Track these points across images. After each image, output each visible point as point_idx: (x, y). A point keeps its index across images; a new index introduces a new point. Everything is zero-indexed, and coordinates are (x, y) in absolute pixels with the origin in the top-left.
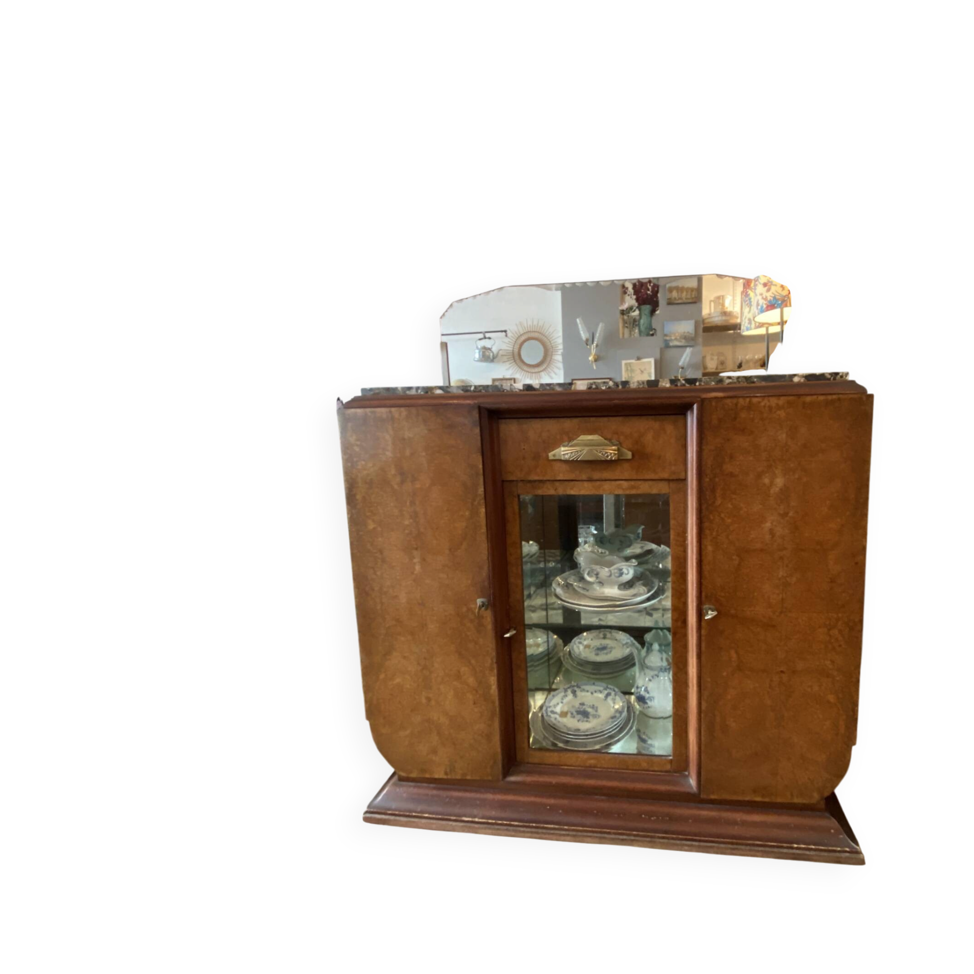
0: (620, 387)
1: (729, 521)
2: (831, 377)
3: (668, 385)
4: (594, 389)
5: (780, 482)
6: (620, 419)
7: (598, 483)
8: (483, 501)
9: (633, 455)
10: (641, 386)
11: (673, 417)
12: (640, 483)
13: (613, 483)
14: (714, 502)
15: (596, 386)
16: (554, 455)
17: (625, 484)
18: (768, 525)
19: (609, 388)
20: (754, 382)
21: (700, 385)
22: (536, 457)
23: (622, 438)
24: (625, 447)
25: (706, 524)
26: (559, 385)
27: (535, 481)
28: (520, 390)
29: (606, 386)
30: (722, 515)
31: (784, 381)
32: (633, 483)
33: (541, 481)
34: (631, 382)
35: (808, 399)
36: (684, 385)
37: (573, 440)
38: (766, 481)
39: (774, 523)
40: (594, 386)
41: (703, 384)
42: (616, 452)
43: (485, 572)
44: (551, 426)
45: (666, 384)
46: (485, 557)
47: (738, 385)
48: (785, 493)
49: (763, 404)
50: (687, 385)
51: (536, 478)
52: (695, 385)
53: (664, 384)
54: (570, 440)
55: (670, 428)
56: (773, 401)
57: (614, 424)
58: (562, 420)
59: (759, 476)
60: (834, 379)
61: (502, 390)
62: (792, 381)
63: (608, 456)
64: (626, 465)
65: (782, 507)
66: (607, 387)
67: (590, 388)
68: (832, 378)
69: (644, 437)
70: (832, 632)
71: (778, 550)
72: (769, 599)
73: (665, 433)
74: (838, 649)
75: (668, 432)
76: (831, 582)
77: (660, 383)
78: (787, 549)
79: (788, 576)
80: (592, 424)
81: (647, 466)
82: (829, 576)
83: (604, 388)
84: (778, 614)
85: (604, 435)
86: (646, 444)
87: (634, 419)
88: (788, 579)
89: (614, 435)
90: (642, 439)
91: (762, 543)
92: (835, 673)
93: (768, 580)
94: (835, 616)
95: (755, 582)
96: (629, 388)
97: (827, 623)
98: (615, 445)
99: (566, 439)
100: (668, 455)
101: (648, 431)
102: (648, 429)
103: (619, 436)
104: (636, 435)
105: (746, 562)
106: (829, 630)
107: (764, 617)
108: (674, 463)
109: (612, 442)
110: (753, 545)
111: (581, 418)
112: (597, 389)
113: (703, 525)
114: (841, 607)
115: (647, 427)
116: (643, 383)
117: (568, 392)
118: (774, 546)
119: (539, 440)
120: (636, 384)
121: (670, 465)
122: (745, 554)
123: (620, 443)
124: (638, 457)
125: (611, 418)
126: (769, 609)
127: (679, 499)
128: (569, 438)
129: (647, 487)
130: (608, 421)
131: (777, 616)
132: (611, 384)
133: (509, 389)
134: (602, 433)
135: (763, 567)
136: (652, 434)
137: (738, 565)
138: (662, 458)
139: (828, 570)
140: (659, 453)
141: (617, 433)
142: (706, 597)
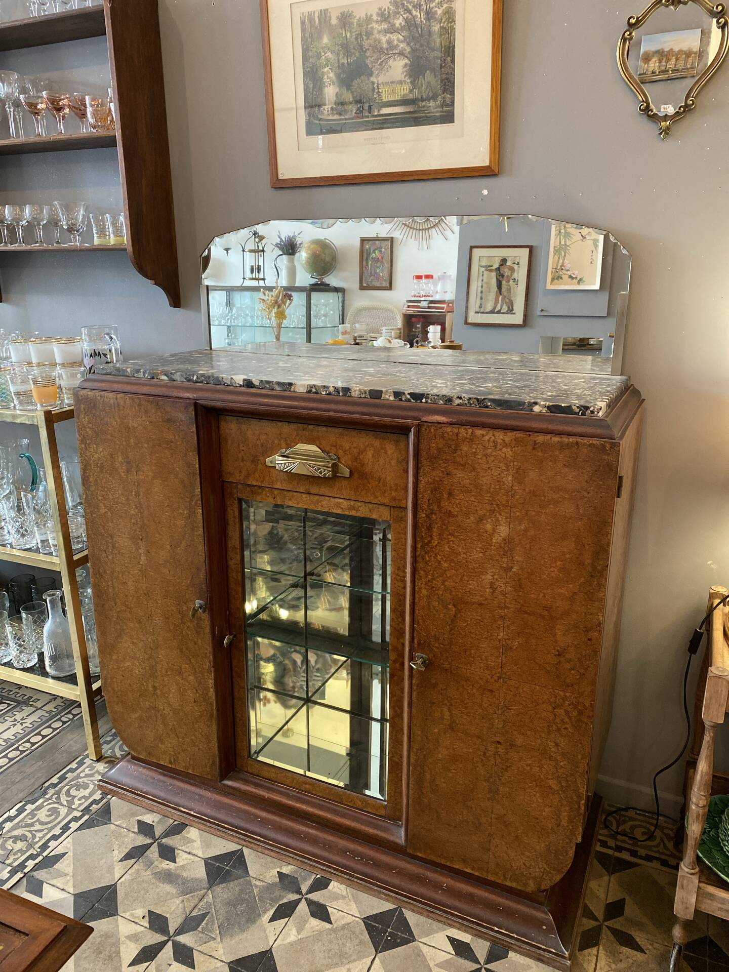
0: (341, 394)
1: (446, 565)
2: (580, 411)
3: (392, 398)
4: (313, 393)
5: (503, 530)
6: (340, 430)
7: (317, 498)
8: (200, 502)
9: (351, 473)
10: (363, 396)
11: (395, 437)
12: (359, 504)
13: (332, 499)
14: (429, 542)
15: (316, 389)
16: (271, 462)
17: (345, 504)
18: (489, 577)
19: (330, 394)
20: (487, 407)
21: (426, 402)
22: (255, 460)
23: (340, 453)
24: (343, 462)
25: (420, 565)
26: (279, 383)
27: (254, 486)
28: (241, 386)
30: (439, 558)
31: (521, 410)
32: (352, 503)
33: (260, 487)
34: (353, 390)
35: (540, 438)
36: (409, 400)
37: (291, 447)
38: (489, 527)
39: (496, 577)
40: (314, 390)
41: (429, 401)
42: (330, 469)
43: (202, 575)
44: (269, 430)
45: (389, 396)
46: (202, 559)
47: (467, 409)
48: (508, 546)
49: (487, 438)
50: (412, 401)
51: (254, 483)
52: (421, 402)
53: (387, 396)
54: (289, 446)
55: (390, 448)
56: (500, 436)
57: (332, 435)
58: (280, 424)
59: (481, 519)
60: (582, 415)
61: (222, 383)
62: (531, 410)
63: (321, 473)
64: (345, 483)
65: (505, 560)
66: (327, 392)
67: (309, 392)
68: (580, 414)
69: (364, 454)
70: (557, 711)
71: (499, 607)
72: (487, 660)
73: (386, 453)
74: (564, 732)
75: (389, 453)
76: (559, 655)
77: (383, 395)
78: (509, 608)
79: (509, 639)
80: (310, 432)
81: (367, 488)
82: (556, 648)
83: (324, 393)
84: (497, 678)
85: (321, 447)
86: (366, 463)
87: (353, 433)
88: (509, 642)
89: (333, 448)
90: (361, 457)
91: (482, 596)
92: (559, 758)
93: (486, 638)
94: (562, 693)
95: (472, 638)
96: (350, 396)
97: (552, 700)
98: (332, 459)
99: (284, 445)
100: (389, 478)
101: (368, 449)
102: (368, 446)
103: (337, 450)
104: (355, 451)
105: (463, 614)
106: (554, 708)
107: (481, 679)
108: (394, 488)
109: (330, 456)
110: (471, 597)
111: (299, 425)
112: (316, 393)
113: (418, 565)
114: (569, 686)
115: (367, 443)
116: (366, 393)
117: (287, 394)
118: (495, 602)
119: (258, 442)
120: (357, 393)
121: (390, 490)
122: (462, 606)
123: (339, 458)
124: (356, 475)
125: (330, 429)
126: (486, 671)
127: (400, 529)
128: (287, 444)
129: (367, 510)
130: (327, 431)
131: (495, 681)
132: (332, 389)
133: (229, 383)
134: (320, 444)
135: (482, 623)
136: (372, 452)
137: (455, 616)
138: (382, 481)
139: (556, 641)
140: (379, 474)
141: (336, 446)
142: (419, 644)
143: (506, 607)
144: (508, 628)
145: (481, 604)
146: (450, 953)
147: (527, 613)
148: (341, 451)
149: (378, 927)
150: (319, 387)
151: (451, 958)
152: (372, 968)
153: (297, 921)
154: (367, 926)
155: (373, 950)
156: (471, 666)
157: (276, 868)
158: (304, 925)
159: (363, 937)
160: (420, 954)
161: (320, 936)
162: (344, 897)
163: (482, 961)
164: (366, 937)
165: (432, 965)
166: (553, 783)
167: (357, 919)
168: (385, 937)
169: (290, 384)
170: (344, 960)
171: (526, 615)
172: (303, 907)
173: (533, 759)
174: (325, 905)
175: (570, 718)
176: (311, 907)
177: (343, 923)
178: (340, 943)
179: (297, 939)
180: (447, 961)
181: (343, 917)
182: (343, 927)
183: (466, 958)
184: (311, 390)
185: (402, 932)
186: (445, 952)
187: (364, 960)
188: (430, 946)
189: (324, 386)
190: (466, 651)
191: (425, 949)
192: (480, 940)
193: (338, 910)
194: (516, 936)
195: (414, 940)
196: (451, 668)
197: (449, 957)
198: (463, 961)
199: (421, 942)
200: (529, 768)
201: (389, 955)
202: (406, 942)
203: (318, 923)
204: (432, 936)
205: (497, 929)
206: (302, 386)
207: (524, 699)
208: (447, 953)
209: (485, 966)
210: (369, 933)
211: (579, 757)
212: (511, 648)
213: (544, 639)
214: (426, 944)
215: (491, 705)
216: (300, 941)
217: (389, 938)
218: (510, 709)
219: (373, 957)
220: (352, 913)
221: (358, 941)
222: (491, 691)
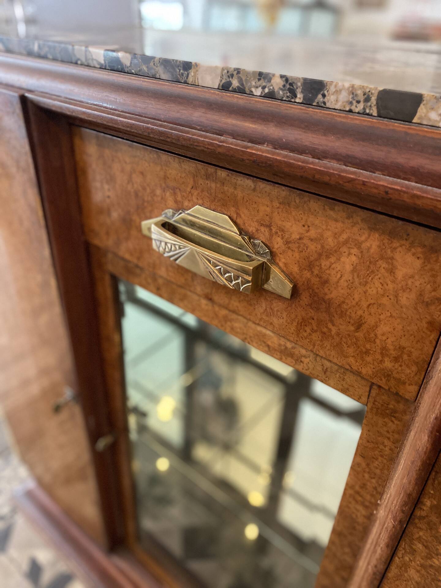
0: (300, 97)
4: (234, 91)
6: (284, 192)
7: (224, 312)
9: (295, 292)
10: (360, 107)
12: (303, 352)
13: (251, 324)
15: (240, 81)
17: (274, 340)
19: (271, 96)
23: (278, 244)
24: (281, 264)
28: (100, 67)
29: (264, 88)
32: (289, 345)
34: (332, 89)
37: (183, 210)
40: (235, 83)
42: (250, 278)
44: (147, 165)
53: (433, 114)
54: (178, 206)
58: (164, 156)
63: (230, 280)
66: (267, 90)
67: (225, 87)
69: (333, 260)
73: (392, 271)
75: (400, 274)
77: (422, 110)
80: (218, 185)
81: (325, 330)
83: (258, 92)
85: (239, 221)
86: (333, 279)
87: (315, 204)
89: (263, 229)
90: (325, 263)
96: (322, 106)
98: (258, 253)
99: (170, 201)
100: (383, 328)
101: (344, 249)
102: (346, 242)
103: (271, 235)
104: (313, 247)
108: (393, 353)
109: (254, 245)
111: (200, 165)
112: (241, 91)
113: (411, 528)
115: (345, 236)
116: (367, 99)
117: (179, 89)
119: (129, 187)
120: (344, 97)
121: (382, 354)
123: (272, 254)
124: (305, 298)
125: (262, 185)
127: (385, 429)
128: (176, 202)
129: (319, 368)
130: (254, 190)
132: (277, 83)
133: (83, 60)
134: (238, 214)
136: (354, 258)
138: (365, 327)
140: (360, 313)
141: (269, 226)
148: (279, 239)
150: (247, 73)
169: (187, 66)
184: (229, 84)
189: (260, 74)
206: (211, 70)
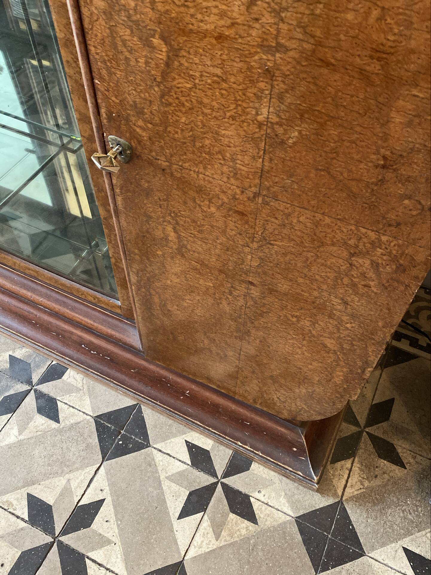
70: (358, 261)
71: (261, 46)
72: (233, 160)
74: (362, 290)
76: (384, 167)
78: (287, 50)
79: (280, 124)
82: (382, 151)
84: (251, 195)
88: (280, 130)
91: (222, 15)
92: (345, 318)
93: (233, 118)
94: (372, 235)
95: (206, 115)
97: (352, 242)
105: (183, 61)
106: (352, 255)
107: (223, 192)
110: (199, 16)
114: (390, 225)
118: (254, 33)
122: (182, 39)
126: (232, 181)
131: (249, 199)
135: (224, 85)
137: (167, 65)
139: (385, 137)
142: (110, 117)
143: (279, 48)
144: (281, 98)
145: (220, 38)
146: (185, 463)
147: (328, 64)
149: (110, 428)
151: (186, 469)
152: (95, 479)
153: (20, 418)
154: (99, 425)
155: (100, 457)
156: (205, 168)
157: (8, 351)
158: (28, 424)
159: (91, 441)
160: (151, 463)
161: (43, 437)
162: (78, 390)
163: (219, 474)
164: (95, 440)
165: (162, 478)
166: (330, 343)
167: (89, 417)
168: (116, 441)
170: (65, 469)
171: (325, 71)
172: (30, 401)
173: (303, 311)
174: (55, 399)
175: (378, 274)
176: (39, 401)
177: (72, 422)
178: (65, 446)
179: (17, 440)
180: (181, 474)
181: (73, 415)
182: (72, 427)
183: (202, 470)
185: (136, 436)
186: (180, 461)
187: (88, 469)
188: (165, 453)
190: (194, 139)
191: (158, 456)
192: (222, 448)
193: (70, 406)
194: (261, 454)
195: (148, 446)
196: (170, 166)
197: (183, 467)
198: (199, 473)
199: (155, 448)
200: (294, 319)
201: (117, 463)
202: (139, 447)
203: (43, 422)
204: (169, 441)
205: (240, 444)
207: (299, 233)
208: (182, 462)
209: (223, 480)
210: (98, 436)
211: (380, 324)
212: (283, 142)
213: (358, 129)
214: (160, 451)
215: (240, 234)
216: (20, 443)
217: (121, 442)
218: (271, 244)
219: (99, 465)
220: (84, 411)
221: (84, 445)
222: (241, 214)
